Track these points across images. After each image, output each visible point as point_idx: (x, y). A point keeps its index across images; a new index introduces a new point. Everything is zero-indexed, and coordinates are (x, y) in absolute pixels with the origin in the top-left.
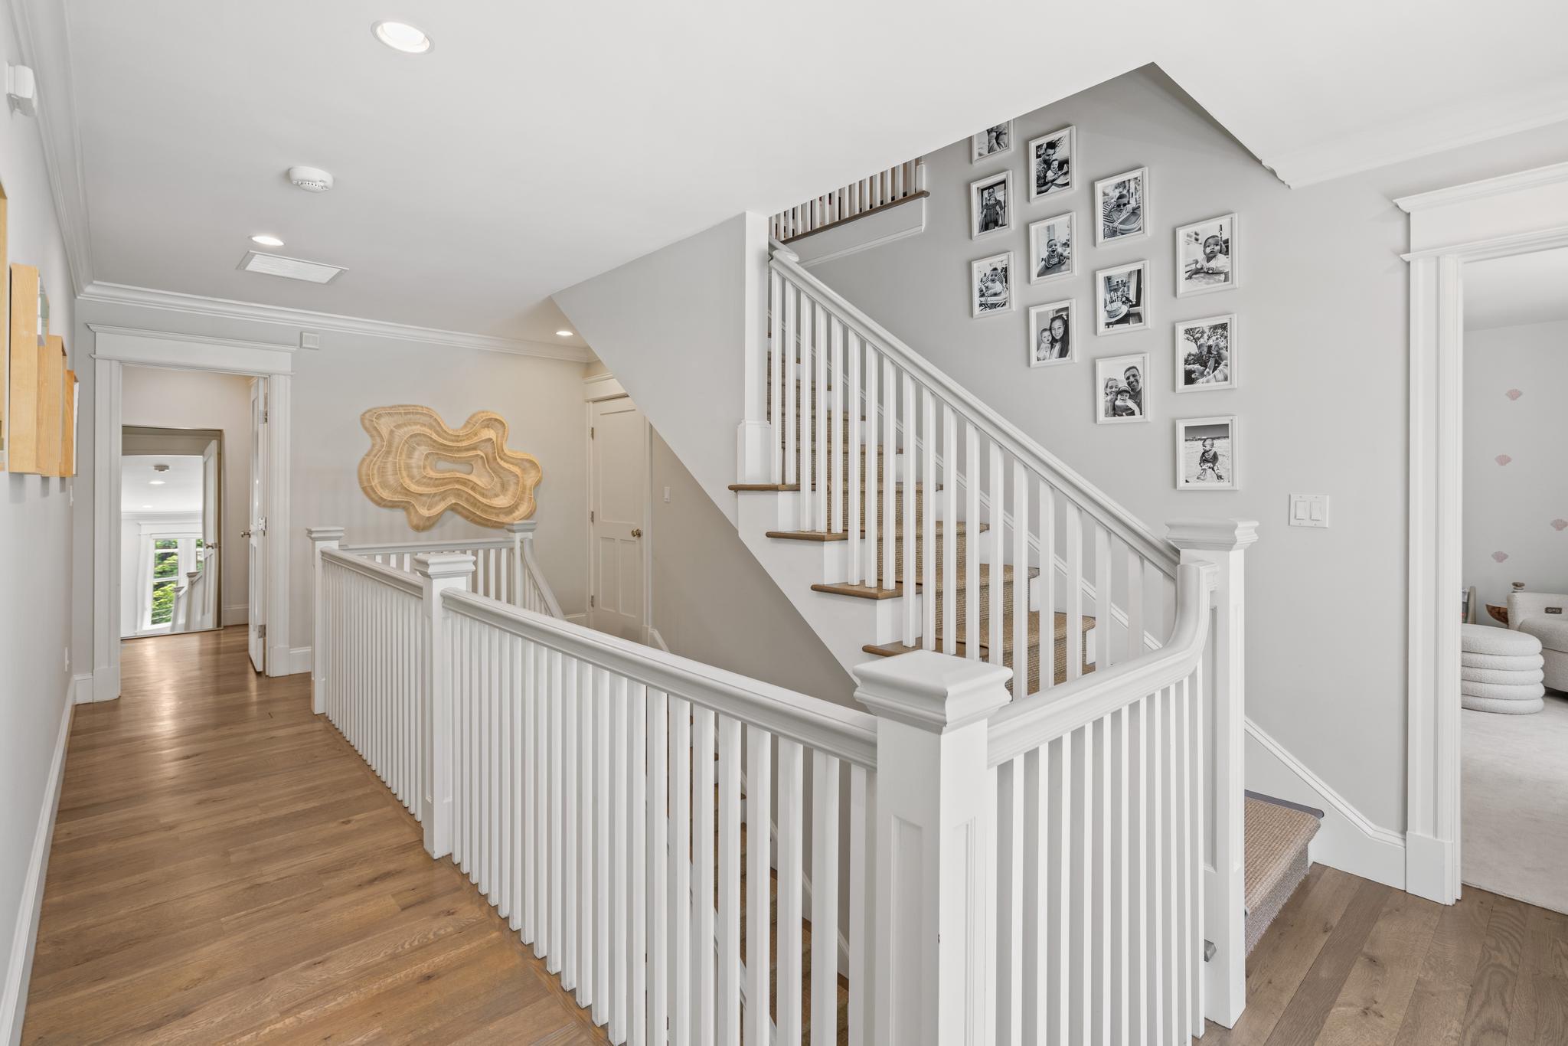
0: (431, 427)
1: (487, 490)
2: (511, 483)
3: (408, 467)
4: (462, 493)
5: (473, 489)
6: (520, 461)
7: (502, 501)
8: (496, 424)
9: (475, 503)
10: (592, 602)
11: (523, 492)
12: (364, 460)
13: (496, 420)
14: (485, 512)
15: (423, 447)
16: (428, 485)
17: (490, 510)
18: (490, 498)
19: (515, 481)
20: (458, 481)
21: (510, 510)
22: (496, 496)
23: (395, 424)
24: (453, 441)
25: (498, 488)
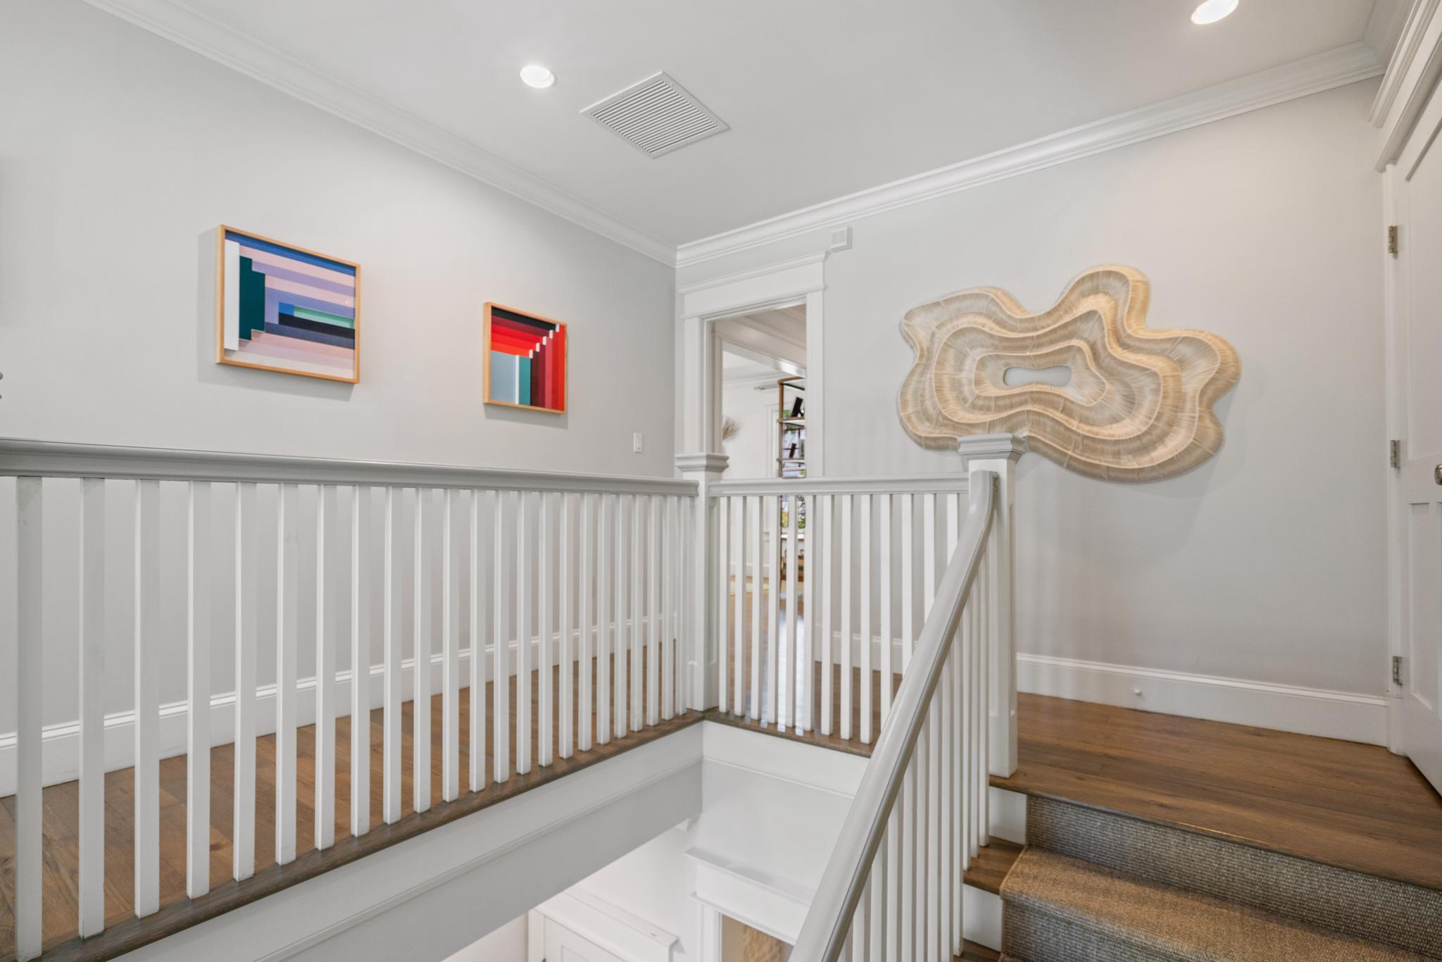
0: (989, 316)
1: (1090, 409)
2: (1147, 391)
3: (957, 386)
4: (1046, 420)
5: (1065, 410)
6: (1168, 345)
7: (1128, 428)
8: (1113, 283)
9: (1067, 434)
10: (1397, 673)
11: (1178, 408)
12: (906, 385)
13: (1109, 274)
14: (1086, 449)
15: (979, 350)
16: (987, 409)
17: (1099, 446)
18: (1100, 425)
19: (1153, 386)
20: (1037, 397)
21: (1142, 444)
22: (1115, 420)
23: (937, 323)
24: (1028, 330)
25: (1117, 404)
